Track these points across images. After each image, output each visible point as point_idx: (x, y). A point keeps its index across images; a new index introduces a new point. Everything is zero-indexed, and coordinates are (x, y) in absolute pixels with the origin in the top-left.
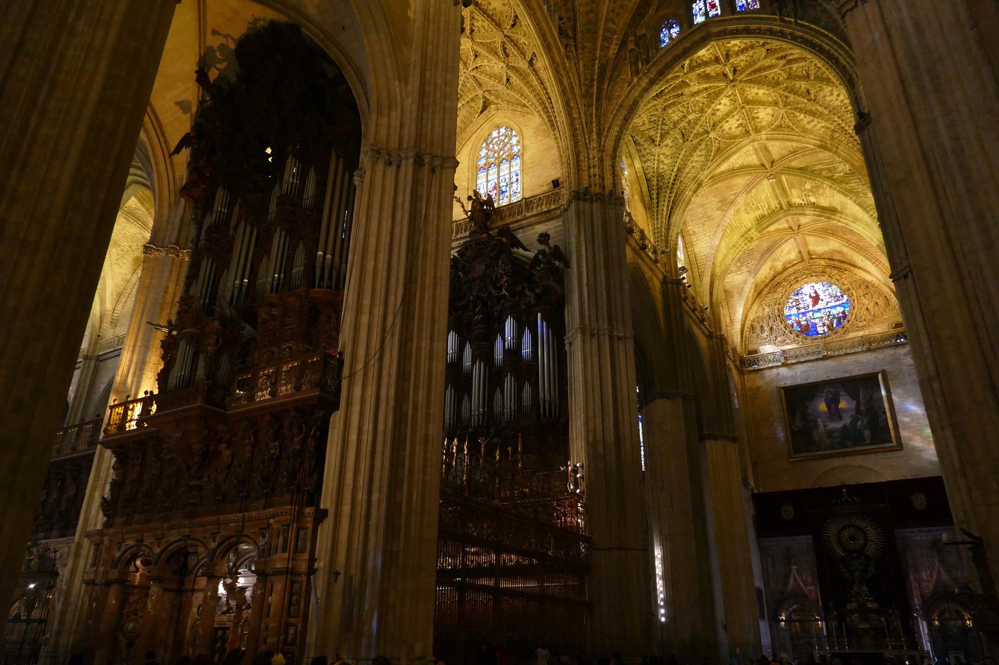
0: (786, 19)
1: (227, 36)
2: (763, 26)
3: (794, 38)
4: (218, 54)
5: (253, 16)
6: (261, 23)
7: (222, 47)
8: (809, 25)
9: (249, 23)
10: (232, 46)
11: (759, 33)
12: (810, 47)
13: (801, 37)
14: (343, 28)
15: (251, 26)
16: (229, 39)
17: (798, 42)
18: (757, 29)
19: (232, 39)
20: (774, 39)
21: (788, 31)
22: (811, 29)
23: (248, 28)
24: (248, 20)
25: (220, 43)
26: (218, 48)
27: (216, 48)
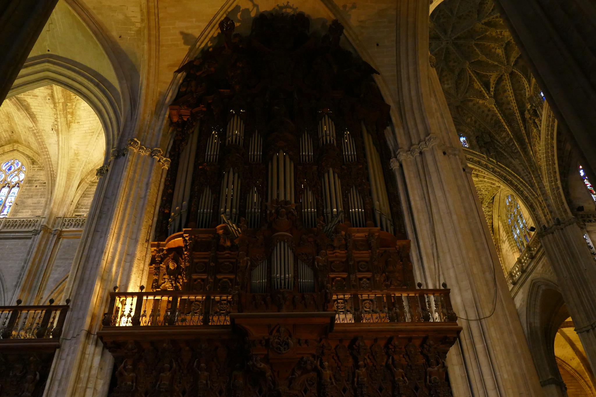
0: (491, 159)
1: (255, 5)
2: (475, 159)
3: (494, 172)
4: (239, 14)
5: (288, 2)
6: (289, 10)
7: (247, 11)
8: (505, 167)
9: (278, 5)
10: (253, 14)
11: (472, 161)
12: (504, 179)
13: (499, 173)
14: (378, 45)
15: (277, 8)
16: (255, 9)
17: (496, 174)
18: (471, 159)
19: (258, 9)
20: (481, 168)
21: (491, 166)
22: (505, 169)
23: (274, 8)
24: (279, 4)
25: (247, 7)
26: (243, 10)
27: (241, 9)
